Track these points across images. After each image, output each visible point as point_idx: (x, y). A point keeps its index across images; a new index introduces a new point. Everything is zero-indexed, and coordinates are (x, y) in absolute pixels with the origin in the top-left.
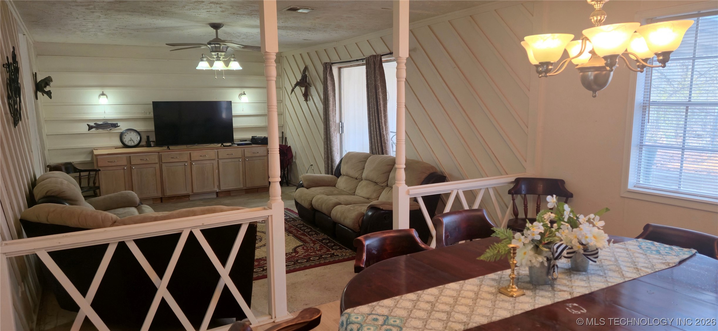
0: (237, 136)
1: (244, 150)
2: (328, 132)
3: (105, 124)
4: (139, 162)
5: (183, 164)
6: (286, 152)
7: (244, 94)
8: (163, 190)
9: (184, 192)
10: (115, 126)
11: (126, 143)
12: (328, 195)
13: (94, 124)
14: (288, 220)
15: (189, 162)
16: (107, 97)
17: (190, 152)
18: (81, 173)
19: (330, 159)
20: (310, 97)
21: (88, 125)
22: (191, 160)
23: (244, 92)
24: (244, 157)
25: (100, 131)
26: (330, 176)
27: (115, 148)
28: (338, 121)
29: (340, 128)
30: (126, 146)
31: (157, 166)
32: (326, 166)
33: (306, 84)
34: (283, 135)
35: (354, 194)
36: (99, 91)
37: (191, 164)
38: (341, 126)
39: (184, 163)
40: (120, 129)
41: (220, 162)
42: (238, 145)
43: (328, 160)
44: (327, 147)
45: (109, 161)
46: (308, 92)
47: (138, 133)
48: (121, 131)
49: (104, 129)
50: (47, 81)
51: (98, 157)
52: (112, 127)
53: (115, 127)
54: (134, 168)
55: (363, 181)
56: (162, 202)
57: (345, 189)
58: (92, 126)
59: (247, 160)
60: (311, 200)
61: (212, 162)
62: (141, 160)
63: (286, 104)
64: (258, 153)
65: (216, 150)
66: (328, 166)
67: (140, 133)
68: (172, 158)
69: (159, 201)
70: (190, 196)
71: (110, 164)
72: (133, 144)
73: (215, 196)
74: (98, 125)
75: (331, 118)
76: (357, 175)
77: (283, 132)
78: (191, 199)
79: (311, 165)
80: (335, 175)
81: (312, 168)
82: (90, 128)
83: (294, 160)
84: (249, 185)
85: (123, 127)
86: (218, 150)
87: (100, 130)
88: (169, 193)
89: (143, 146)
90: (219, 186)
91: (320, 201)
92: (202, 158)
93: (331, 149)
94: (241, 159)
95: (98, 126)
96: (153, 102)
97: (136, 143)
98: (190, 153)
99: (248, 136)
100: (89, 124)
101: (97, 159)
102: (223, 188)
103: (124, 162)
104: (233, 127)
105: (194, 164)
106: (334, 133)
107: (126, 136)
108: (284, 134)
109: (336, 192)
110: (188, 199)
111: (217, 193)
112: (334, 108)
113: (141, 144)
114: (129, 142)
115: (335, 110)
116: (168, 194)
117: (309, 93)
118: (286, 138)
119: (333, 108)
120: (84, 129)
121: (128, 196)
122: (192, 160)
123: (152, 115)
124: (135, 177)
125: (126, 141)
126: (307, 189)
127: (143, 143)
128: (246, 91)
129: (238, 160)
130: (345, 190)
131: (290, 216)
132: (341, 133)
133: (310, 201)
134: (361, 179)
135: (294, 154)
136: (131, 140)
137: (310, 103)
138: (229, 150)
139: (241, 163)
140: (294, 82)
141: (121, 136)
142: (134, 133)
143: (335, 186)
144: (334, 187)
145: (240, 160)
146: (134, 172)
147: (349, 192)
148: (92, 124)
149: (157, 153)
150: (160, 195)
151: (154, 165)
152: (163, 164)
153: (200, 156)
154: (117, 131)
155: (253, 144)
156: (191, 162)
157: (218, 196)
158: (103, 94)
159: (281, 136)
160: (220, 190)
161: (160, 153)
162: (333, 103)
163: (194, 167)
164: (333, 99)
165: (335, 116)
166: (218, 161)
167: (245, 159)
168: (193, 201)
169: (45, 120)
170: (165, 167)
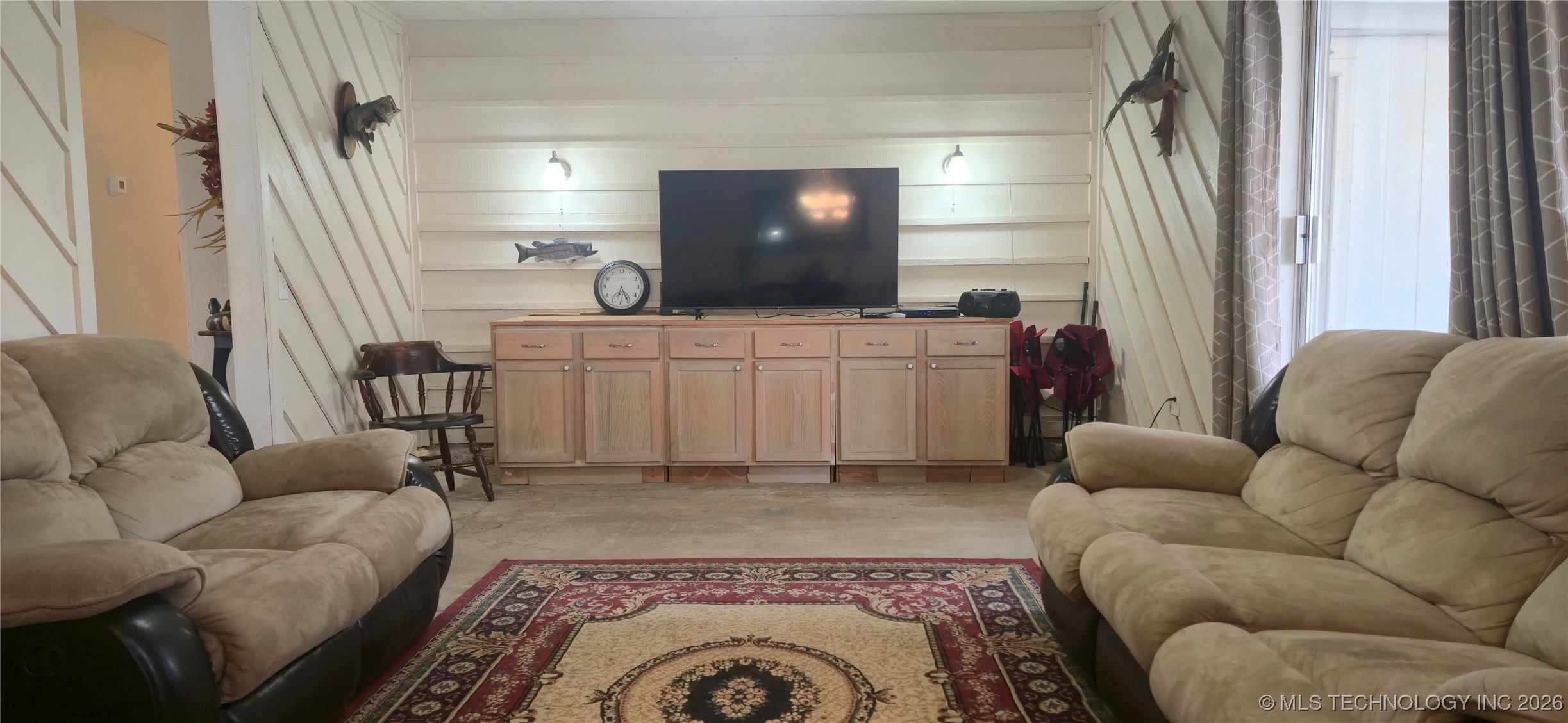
1: (926, 331)
2: (1237, 256)
3: (560, 245)
4: (607, 352)
5: (729, 365)
6: (1088, 349)
7: (958, 153)
8: (669, 444)
9: (727, 455)
10: (585, 251)
11: (609, 301)
12: (1168, 538)
13: (534, 244)
15: (749, 360)
16: (566, 166)
17: (753, 330)
18: (454, 373)
19: (1238, 372)
20: (1182, 136)
21: (517, 246)
22: (754, 353)
23: (958, 146)
24: (924, 356)
25: (548, 264)
26: (1221, 441)
27: (581, 314)
28: (1286, 205)
29: (1300, 241)
30: (608, 310)
31: (657, 367)
32: (1219, 400)
33: (1167, 86)
34: (1086, 295)
35: (1336, 551)
36: (545, 151)
37: (754, 368)
38: (1300, 230)
39: (733, 363)
40: (599, 261)
41: (845, 365)
42: (911, 314)
43: (1231, 374)
44: (1231, 318)
45: (525, 343)
46: (1175, 116)
47: (642, 273)
48: (600, 267)
49: (557, 258)
50: (380, 111)
51: (499, 331)
52: (578, 254)
53: (586, 256)
54: (589, 368)
55: (1398, 484)
56: (668, 480)
57: (1284, 512)
58: (527, 249)
59: (934, 366)
60: (1076, 551)
61: (819, 364)
62: (610, 346)
63: (1102, 188)
64: (973, 343)
65: (832, 328)
66: (1230, 401)
67: (648, 273)
68: (697, 345)
69: (662, 478)
70: (751, 470)
71: (528, 353)
72: (625, 305)
73: (825, 478)
74: (541, 249)
75: (1253, 191)
76: (1361, 448)
77: (1086, 285)
78: (753, 478)
79: (1170, 399)
80: (1246, 439)
81: (1175, 411)
82: (524, 254)
83: (1117, 382)
84: (938, 453)
85: (606, 253)
86: (841, 328)
87: (549, 262)
88: (685, 454)
89: (652, 312)
90: (837, 448)
91: (1108, 568)
92: (786, 352)
93: (1244, 328)
94: (914, 361)
95: (542, 251)
96: (660, 172)
97: (634, 300)
98: (753, 334)
99: (955, 288)
100: (520, 243)
101: (494, 334)
102: (851, 454)
103: (565, 349)
105: (761, 368)
106: (1265, 258)
107: (608, 279)
108: (1090, 291)
109: (1229, 526)
110: (744, 478)
111: (834, 469)
112: (1271, 148)
113: (649, 305)
114: (616, 297)
115: (1276, 156)
116: (682, 458)
117: (1177, 124)
118: (1096, 304)
119: (1266, 149)
120: (507, 256)
122: (756, 356)
124: (592, 401)
125: (607, 295)
126: (1091, 490)
127: (655, 302)
128: (966, 145)
129: (904, 367)
130: (1284, 520)
132: (1299, 259)
133: (1075, 558)
134: (1387, 472)
135: (1117, 359)
136: (622, 292)
137: (1182, 161)
138: (876, 332)
139: (912, 375)
140: (1122, 88)
141: (599, 278)
142: (632, 272)
143: (1237, 493)
144: (1231, 501)
145: (910, 366)
146: (592, 380)
147: (1310, 535)
148: (528, 244)
149: (660, 329)
150: (657, 457)
151: (647, 366)
152: (673, 363)
153: (784, 344)
154: (590, 265)
155: (967, 315)
156: (754, 363)
157: (835, 480)
158: (554, 159)
159: (1081, 298)
160: (840, 459)
161: (667, 329)
162: (1267, 123)
163: (763, 378)
164: (1267, 110)
165: (1274, 184)
166: (839, 362)
167: (926, 362)
168: (757, 486)
169: (421, 232)
170: (679, 373)
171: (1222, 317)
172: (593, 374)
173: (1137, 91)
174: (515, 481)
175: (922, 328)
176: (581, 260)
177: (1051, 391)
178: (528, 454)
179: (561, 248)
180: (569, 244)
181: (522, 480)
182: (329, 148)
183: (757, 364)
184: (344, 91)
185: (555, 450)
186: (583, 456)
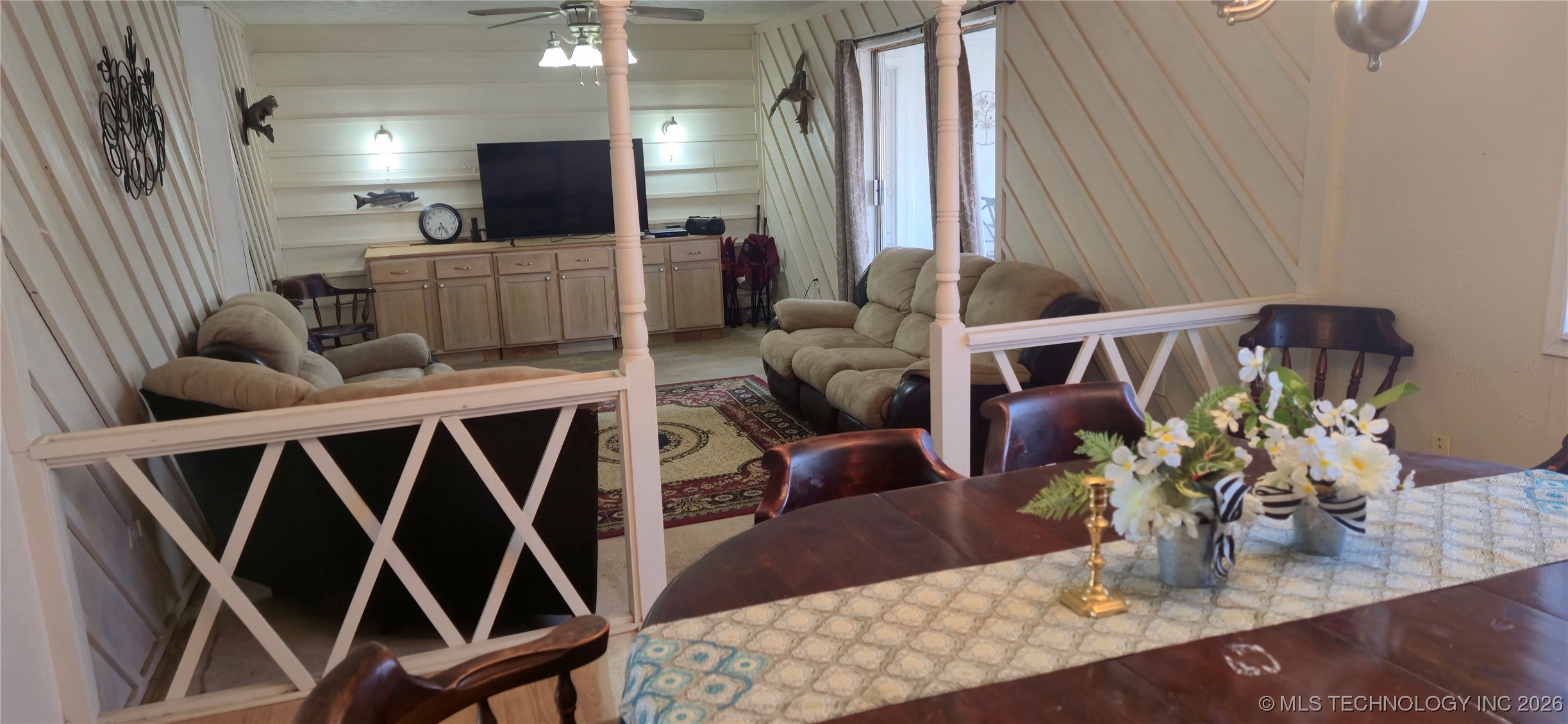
0: (656, 217)
1: (670, 247)
2: (846, 203)
3: (389, 194)
4: (453, 273)
5: (542, 277)
6: (763, 251)
7: (673, 122)
8: (502, 334)
9: (543, 338)
10: (409, 198)
11: (432, 234)
12: (826, 347)
13: (369, 194)
14: (747, 401)
15: (555, 272)
16: (390, 136)
17: (555, 251)
18: (340, 296)
19: (850, 265)
20: (813, 124)
21: (356, 196)
22: (558, 268)
23: (673, 118)
24: (669, 263)
25: (381, 208)
26: (844, 302)
27: (411, 245)
28: (868, 175)
29: (876, 193)
30: (432, 241)
31: (490, 282)
32: (841, 281)
33: (803, 94)
34: (758, 214)
35: (890, 345)
36: (374, 125)
37: (559, 278)
38: (876, 188)
39: (545, 275)
40: (420, 205)
42: (658, 235)
43: (846, 267)
44: (845, 236)
45: (393, 271)
46: (809, 111)
47: (456, 212)
48: (421, 209)
49: (387, 204)
50: (266, 106)
51: (372, 264)
52: (404, 200)
53: (410, 201)
54: (442, 286)
55: (911, 315)
56: (502, 358)
57: (871, 332)
58: (364, 198)
60: (790, 357)
61: (603, 272)
62: (456, 269)
63: (764, 144)
64: (700, 253)
65: (609, 248)
66: (846, 281)
67: (459, 212)
68: (518, 265)
69: (497, 357)
70: (559, 346)
71: (396, 278)
72: (445, 236)
73: (610, 347)
74: (375, 198)
75: (852, 170)
76: (898, 301)
77: (759, 207)
78: (561, 351)
79: (815, 280)
80: (854, 301)
81: (818, 287)
82: (361, 202)
83: (782, 270)
84: (681, 324)
85: (425, 199)
87: (381, 207)
88: (514, 339)
89: (465, 240)
90: (617, 326)
91: (806, 360)
92: (579, 265)
93: (852, 243)
94: (664, 266)
95: (375, 200)
96: (479, 145)
97: (451, 233)
98: (557, 254)
99: (681, 216)
101: (369, 266)
103: (422, 273)
104: (647, 198)
105: (564, 277)
106: (860, 206)
107: (430, 218)
108: (761, 211)
109: (849, 340)
110: (555, 351)
111: (614, 340)
112: (860, 146)
113: (462, 235)
114: (438, 231)
115: (862, 150)
116: (512, 343)
117: (809, 115)
118: (765, 220)
119: (857, 147)
120: (348, 204)
121: (407, 344)
122: (560, 269)
123: (477, 175)
124: (445, 308)
125: (430, 230)
126: (789, 332)
127: (466, 233)
128: (678, 115)
129: (657, 270)
130: (871, 335)
131: (753, 393)
132: (876, 204)
133: (788, 360)
134: (908, 311)
135: (781, 255)
136: (441, 227)
137: (813, 137)
139: (663, 275)
140: (778, 92)
141: (422, 218)
142: (447, 212)
143: (852, 327)
144: (849, 331)
145: (662, 270)
146: (444, 294)
147: (881, 341)
148: (364, 195)
149: (489, 255)
150: (495, 343)
151: (482, 281)
152: (502, 278)
153: (578, 260)
154: (414, 208)
155: (691, 234)
156: (558, 274)
157: (616, 347)
158: (380, 131)
159: (756, 216)
161: (494, 255)
162: (857, 133)
163: (565, 284)
164: (857, 126)
165: (862, 165)
167: (671, 266)
168: (565, 356)
169: (274, 189)
170: (506, 284)
171: (841, 236)
172: (445, 290)
173: (785, 94)
175: (667, 245)
176: (406, 205)
177: (743, 279)
179: (390, 196)
180: (397, 193)
183: (560, 275)
184: (241, 96)
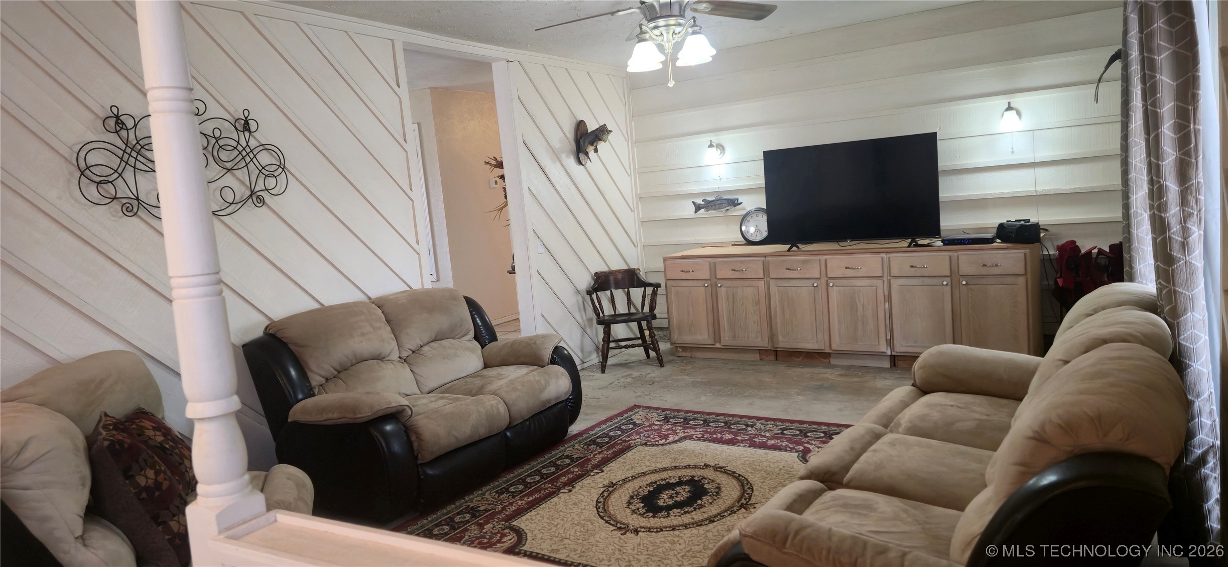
0: (949, 222)
1: (958, 256)
3: (718, 200)
4: (730, 274)
5: (809, 283)
7: (1010, 108)
8: (772, 336)
9: (810, 344)
10: (734, 203)
11: (749, 236)
13: (703, 201)
15: (823, 280)
17: (826, 257)
21: (693, 202)
22: (826, 275)
23: (1009, 103)
24: (954, 275)
25: (712, 213)
27: (733, 245)
30: (748, 242)
31: (761, 284)
36: (704, 140)
37: (828, 285)
39: (813, 281)
40: (744, 209)
41: (895, 283)
42: (948, 242)
45: (682, 269)
48: (744, 213)
49: (718, 209)
51: (668, 262)
52: (730, 205)
53: (735, 206)
54: (720, 285)
56: (776, 359)
58: (699, 204)
59: (964, 283)
61: (875, 282)
62: (733, 270)
64: (997, 265)
65: (884, 255)
68: (788, 269)
69: (773, 357)
70: (832, 356)
71: (684, 276)
72: (758, 238)
73: (887, 364)
74: (708, 203)
78: (834, 361)
82: (698, 208)
86: (889, 255)
87: (713, 212)
88: (783, 343)
90: (890, 343)
92: (849, 273)
94: (948, 279)
95: (709, 205)
96: (764, 152)
97: (764, 235)
98: (826, 260)
100: (695, 201)
101: (665, 264)
102: (902, 347)
103: (706, 274)
104: (940, 200)
105: (831, 284)
107: (748, 221)
110: (827, 360)
111: (892, 358)
114: (753, 234)
116: (783, 345)
120: (688, 210)
122: (829, 276)
124: (723, 306)
125: (748, 232)
129: (941, 284)
136: (757, 230)
138: (918, 257)
139: (945, 289)
141: (743, 221)
142: (764, 215)
145: (945, 283)
146: (722, 292)
148: (699, 201)
149: (763, 258)
150: (763, 342)
151: (756, 283)
152: (772, 282)
153: (847, 268)
154: (739, 212)
156: (827, 281)
157: (895, 365)
158: (711, 146)
160: (894, 351)
161: (768, 258)
163: (834, 293)
166: (890, 279)
167: (959, 279)
168: (834, 367)
169: (641, 198)
170: (776, 288)
172: (723, 289)
174: (684, 354)
175: (955, 254)
176: (733, 209)
178: (688, 339)
179: (719, 202)
180: (724, 199)
181: (688, 354)
182: (571, 162)
183: (829, 281)
184: (580, 125)
185: (703, 337)
186: (720, 342)
